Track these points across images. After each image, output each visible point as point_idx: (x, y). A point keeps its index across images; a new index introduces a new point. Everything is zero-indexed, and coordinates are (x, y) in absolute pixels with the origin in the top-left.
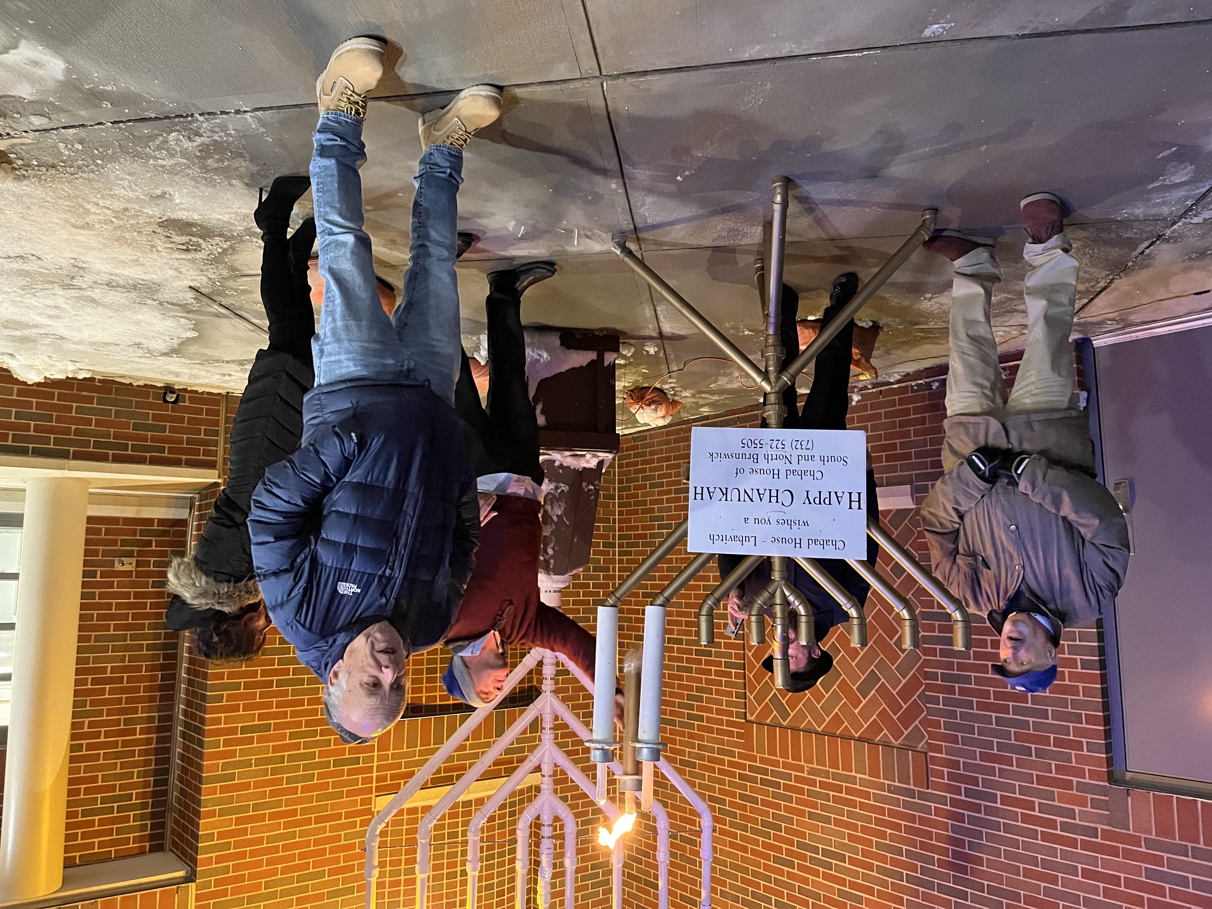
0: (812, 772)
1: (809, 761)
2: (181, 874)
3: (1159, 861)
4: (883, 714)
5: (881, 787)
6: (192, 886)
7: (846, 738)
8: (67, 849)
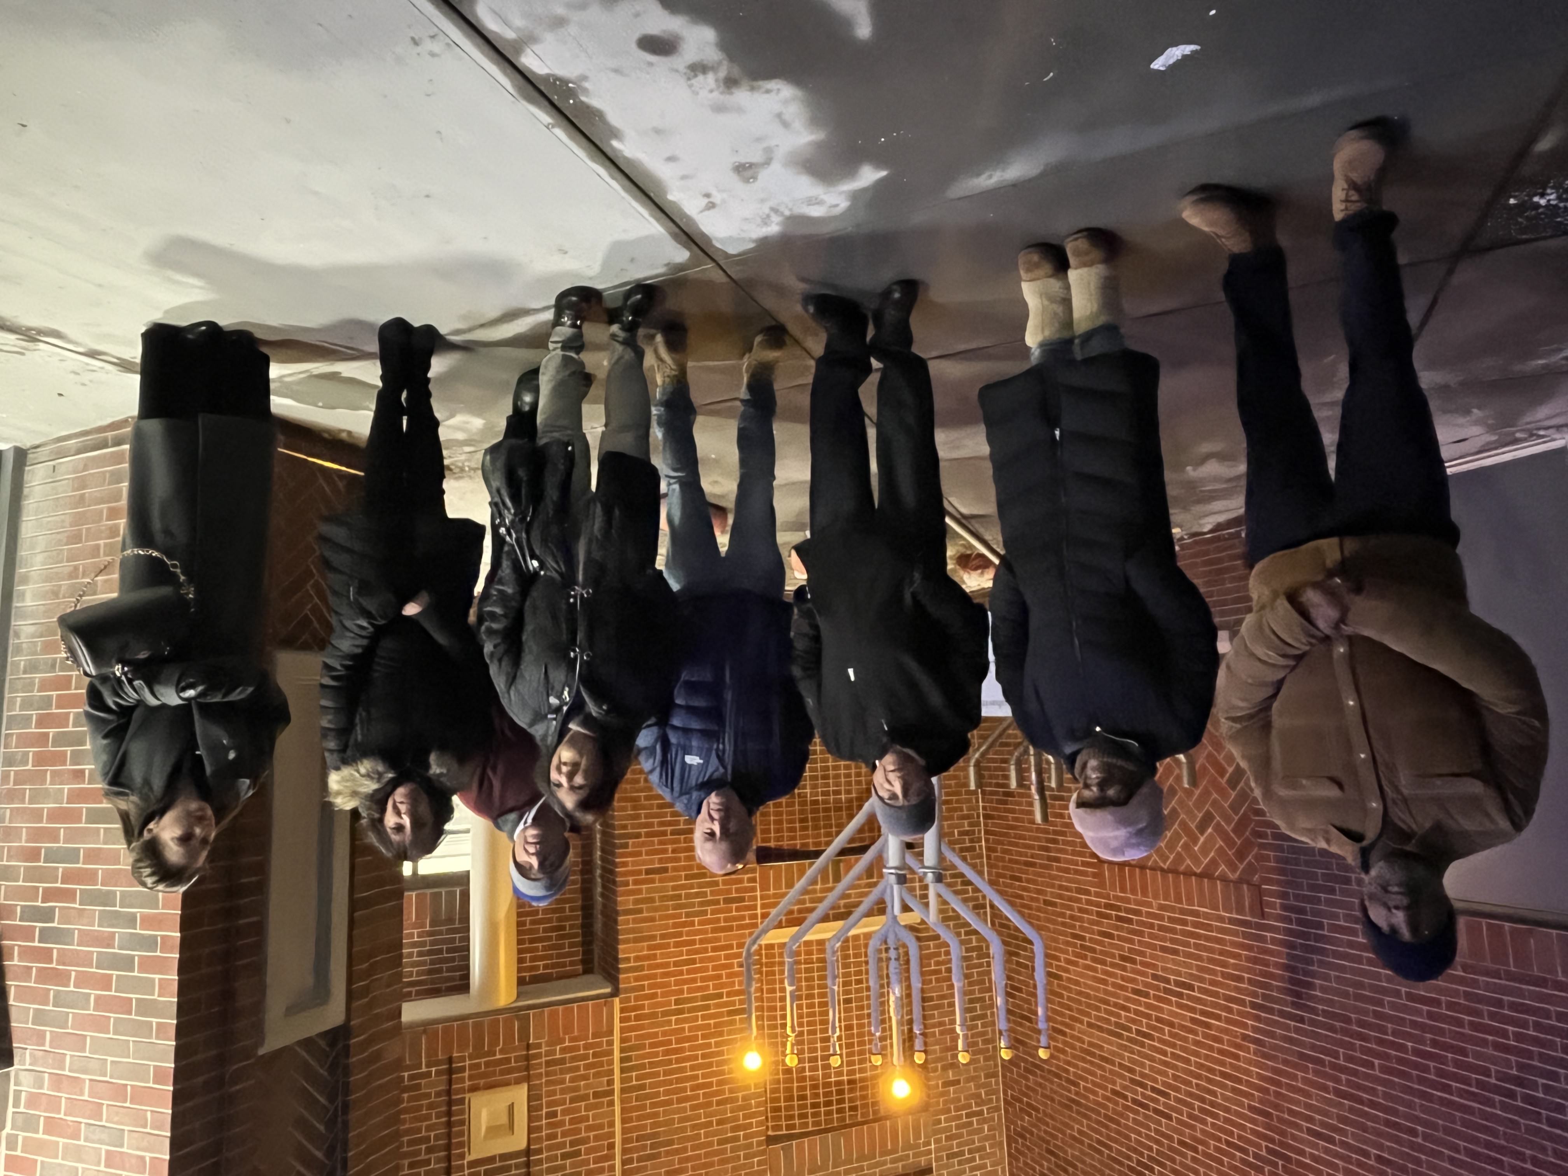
0: (1161, 907)
1: (1156, 897)
2: (608, 990)
3: (1474, 983)
4: (1220, 851)
5: (1221, 919)
6: (617, 1000)
7: (1189, 873)
8: (519, 970)
